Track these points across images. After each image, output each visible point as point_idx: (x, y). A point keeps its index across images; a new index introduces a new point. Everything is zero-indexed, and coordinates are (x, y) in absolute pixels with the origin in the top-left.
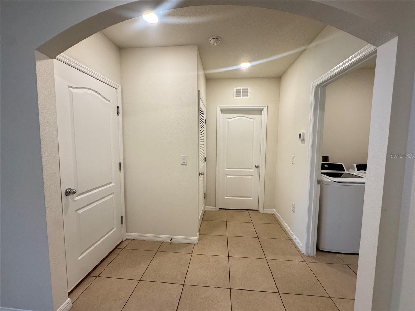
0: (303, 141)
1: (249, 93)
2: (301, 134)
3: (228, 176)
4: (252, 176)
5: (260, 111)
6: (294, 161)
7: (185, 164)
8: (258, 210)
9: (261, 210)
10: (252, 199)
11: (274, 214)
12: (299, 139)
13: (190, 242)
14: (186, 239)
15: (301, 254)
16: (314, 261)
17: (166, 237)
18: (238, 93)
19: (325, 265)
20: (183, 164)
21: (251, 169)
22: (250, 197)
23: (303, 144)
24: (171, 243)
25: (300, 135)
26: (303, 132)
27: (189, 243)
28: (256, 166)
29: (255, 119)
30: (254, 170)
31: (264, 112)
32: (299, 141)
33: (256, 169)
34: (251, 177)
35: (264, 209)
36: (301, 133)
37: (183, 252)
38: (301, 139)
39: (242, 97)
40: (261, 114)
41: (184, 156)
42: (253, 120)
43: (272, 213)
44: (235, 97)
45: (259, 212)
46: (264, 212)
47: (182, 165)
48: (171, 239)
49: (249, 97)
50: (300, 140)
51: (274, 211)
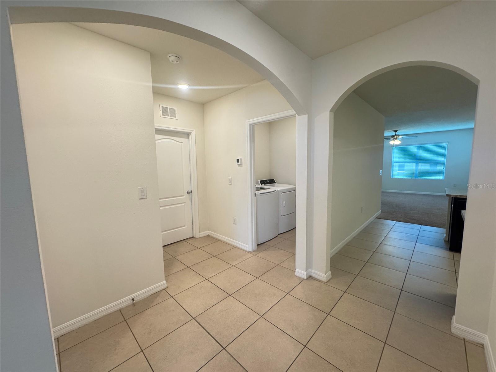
1: (176, 115)
2: (239, 160)
4: (185, 203)
5: (187, 135)
6: (231, 182)
7: (144, 197)
8: (194, 236)
9: (197, 235)
10: (186, 227)
11: (208, 235)
13: (153, 292)
14: (153, 289)
15: (250, 252)
16: (258, 252)
17: (124, 301)
18: (165, 111)
19: (264, 252)
20: (142, 197)
21: (183, 196)
23: (241, 168)
24: (134, 304)
27: (157, 292)
28: (187, 192)
29: (182, 143)
30: (186, 196)
31: (193, 136)
33: (188, 195)
35: (200, 233)
37: (160, 301)
39: (169, 117)
40: (188, 138)
41: (142, 188)
42: (181, 144)
43: (207, 234)
44: (162, 116)
45: (195, 238)
46: (201, 236)
47: (140, 199)
48: (133, 300)
49: (176, 118)
50: (238, 165)
51: (208, 232)
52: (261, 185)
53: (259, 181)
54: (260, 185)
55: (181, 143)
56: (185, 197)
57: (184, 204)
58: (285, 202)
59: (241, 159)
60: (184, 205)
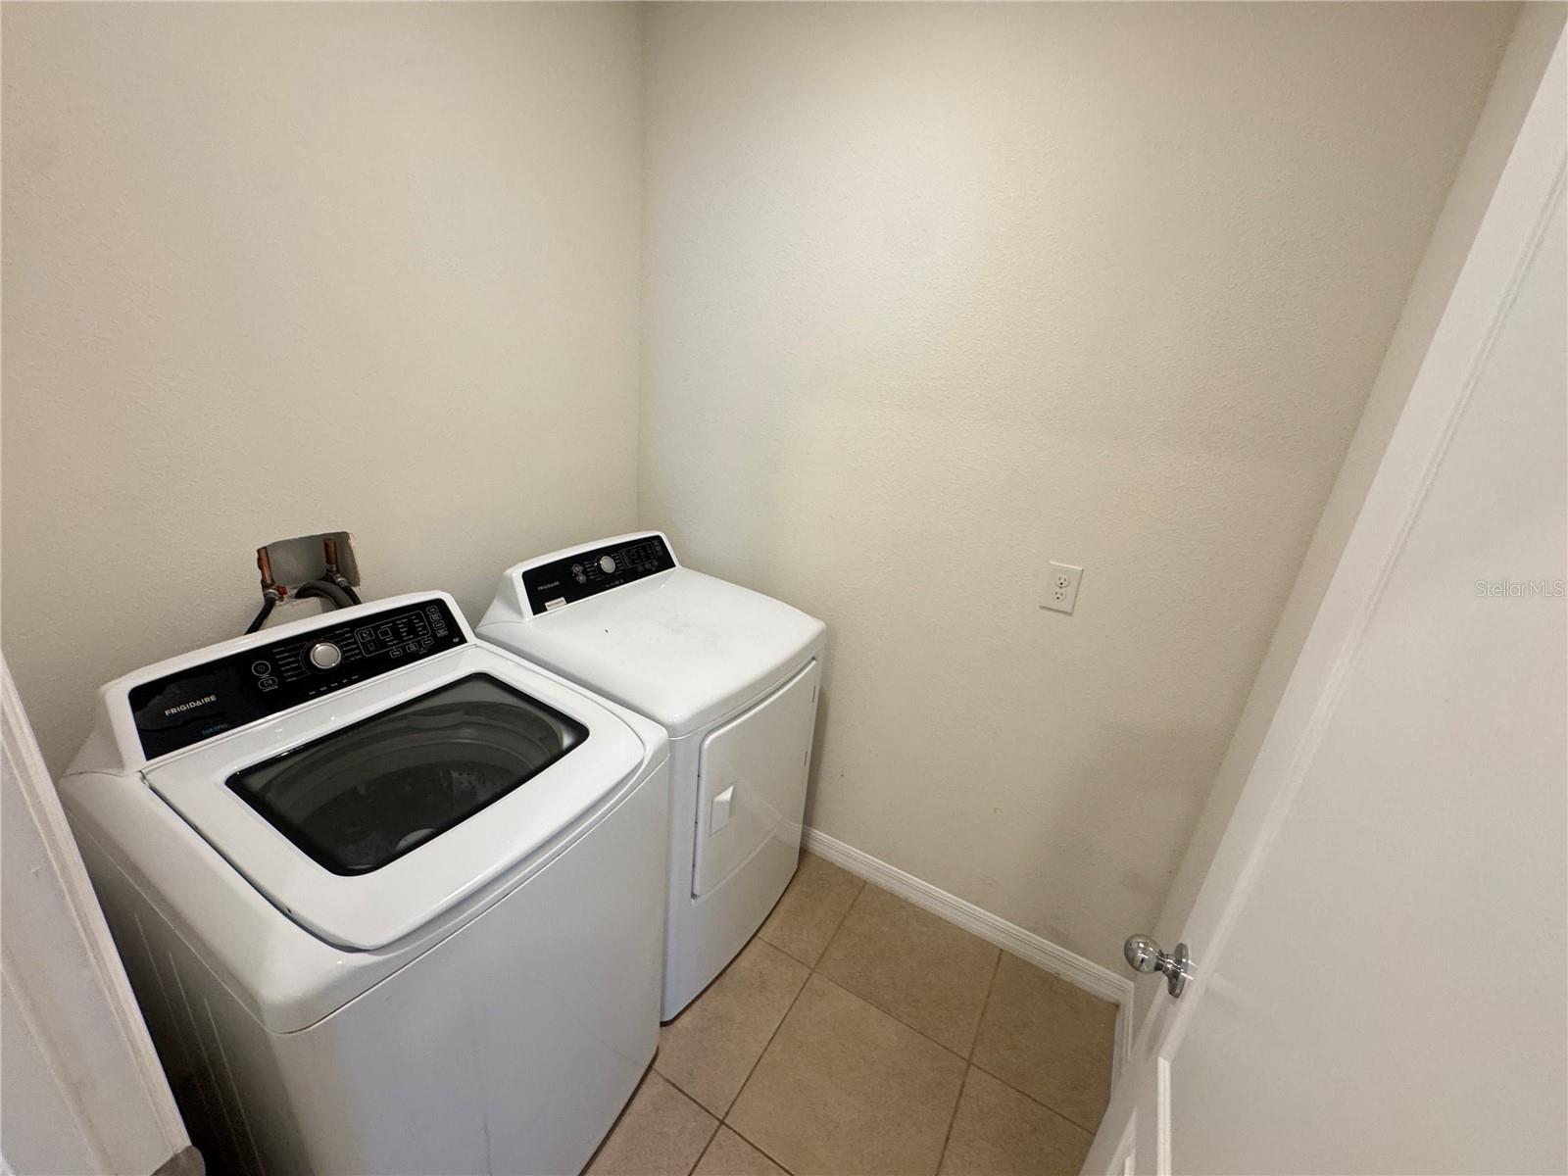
52: (538, 607)
53: (516, 574)
54: (519, 611)
58: (726, 796)
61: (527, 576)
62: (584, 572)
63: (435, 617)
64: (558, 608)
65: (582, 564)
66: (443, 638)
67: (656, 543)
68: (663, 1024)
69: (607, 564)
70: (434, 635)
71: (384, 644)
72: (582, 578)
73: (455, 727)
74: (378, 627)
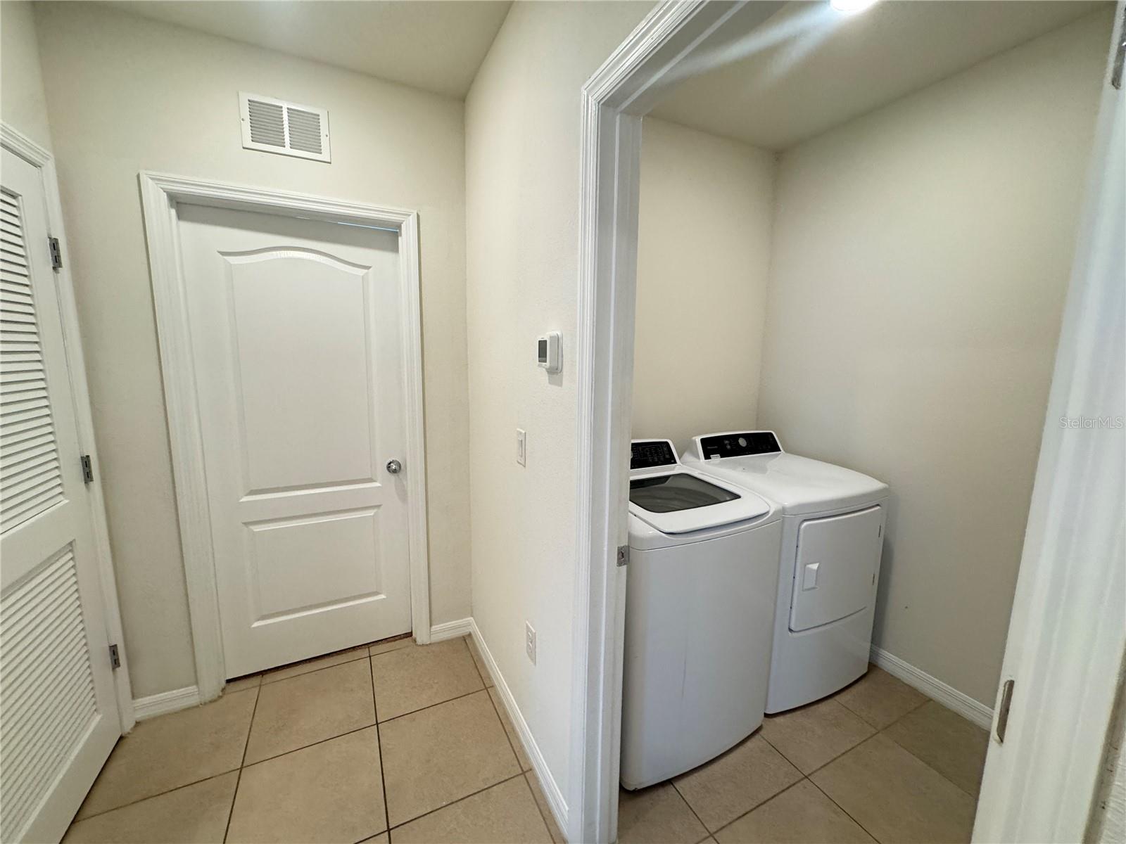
0: (554, 372)
1: (324, 141)
2: (548, 344)
3: (257, 529)
4: (378, 506)
5: (389, 234)
6: (523, 454)
8: (412, 632)
10: (382, 596)
11: (470, 635)
12: (539, 366)
18: (265, 123)
21: (371, 480)
22: (376, 593)
23: (558, 388)
25: (542, 345)
26: (554, 333)
28: (389, 466)
29: (368, 268)
30: (382, 482)
31: (407, 238)
32: (539, 372)
33: (392, 477)
34: (371, 513)
35: (432, 625)
36: (546, 338)
38: (548, 364)
39: (287, 150)
40: (395, 249)
42: (362, 272)
43: (462, 632)
44: (248, 143)
45: (415, 641)
46: (435, 638)
49: (324, 156)
50: (544, 369)
51: (470, 624)
52: (707, 457)
53: (698, 440)
54: (697, 456)
55: (365, 271)
56: (377, 484)
57: (375, 510)
58: (815, 566)
59: (557, 340)
60: (375, 514)
61: (703, 441)
62: (730, 444)
63: (665, 449)
64: (716, 459)
65: (728, 440)
66: (667, 459)
67: (770, 436)
68: (766, 715)
69: (742, 442)
70: (664, 457)
71: (646, 456)
72: (729, 447)
73: (671, 499)
74: (644, 448)
